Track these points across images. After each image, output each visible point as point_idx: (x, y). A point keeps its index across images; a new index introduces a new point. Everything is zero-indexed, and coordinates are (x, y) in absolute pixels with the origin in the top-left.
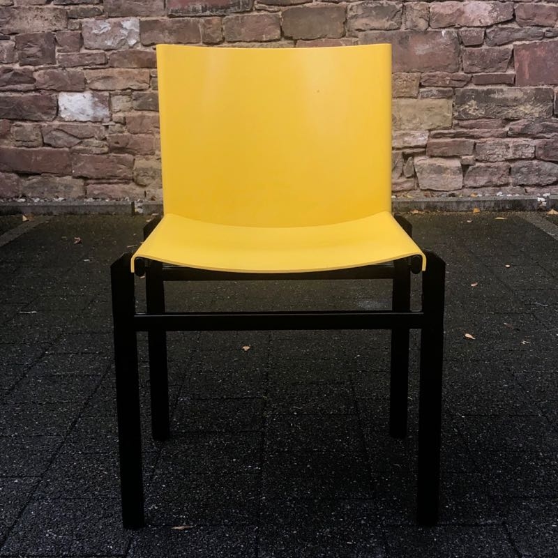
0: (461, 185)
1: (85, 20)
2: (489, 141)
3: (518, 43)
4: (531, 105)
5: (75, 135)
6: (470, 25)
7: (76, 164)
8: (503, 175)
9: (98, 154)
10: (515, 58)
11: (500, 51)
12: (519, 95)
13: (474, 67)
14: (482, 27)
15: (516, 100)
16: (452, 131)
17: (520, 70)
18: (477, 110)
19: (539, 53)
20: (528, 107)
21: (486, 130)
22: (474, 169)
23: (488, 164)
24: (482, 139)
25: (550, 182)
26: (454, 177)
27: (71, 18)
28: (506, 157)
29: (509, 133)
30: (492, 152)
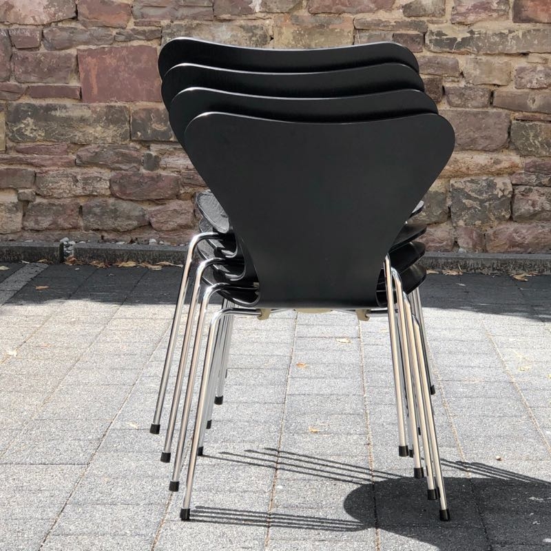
0: (20, 226)
2: (53, 171)
3: (82, 47)
4: (101, 127)
6: (22, 23)
8: (72, 215)
10: (80, 66)
11: (59, 57)
12: (87, 113)
13: (29, 76)
14: (36, 25)
15: (82, 120)
16: (6, 156)
17: (86, 81)
18: (35, 130)
19: (108, 61)
20: (99, 128)
21: (47, 156)
22: (33, 206)
23: (53, 200)
24: (44, 168)
25: (131, 227)
26: (8, 215)
28: (74, 193)
29: (77, 161)
30: (55, 185)
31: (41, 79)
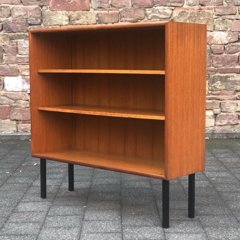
0: (213, 124)
1: (19, 40)
2: (228, 102)
5: (13, 98)
6: (217, 44)
7: (12, 113)
8: (235, 119)
9: (24, 108)
11: (232, 57)
13: (219, 64)
14: (222, 44)
16: (208, 97)
18: (221, 86)
21: (226, 96)
22: (220, 116)
23: (227, 114)
24: (225, 101)
26: (209, 120)
27: (12, 39)
28: (236, 110)
29: (238, 97)
30: (229, 108)
31: (224, 65)
